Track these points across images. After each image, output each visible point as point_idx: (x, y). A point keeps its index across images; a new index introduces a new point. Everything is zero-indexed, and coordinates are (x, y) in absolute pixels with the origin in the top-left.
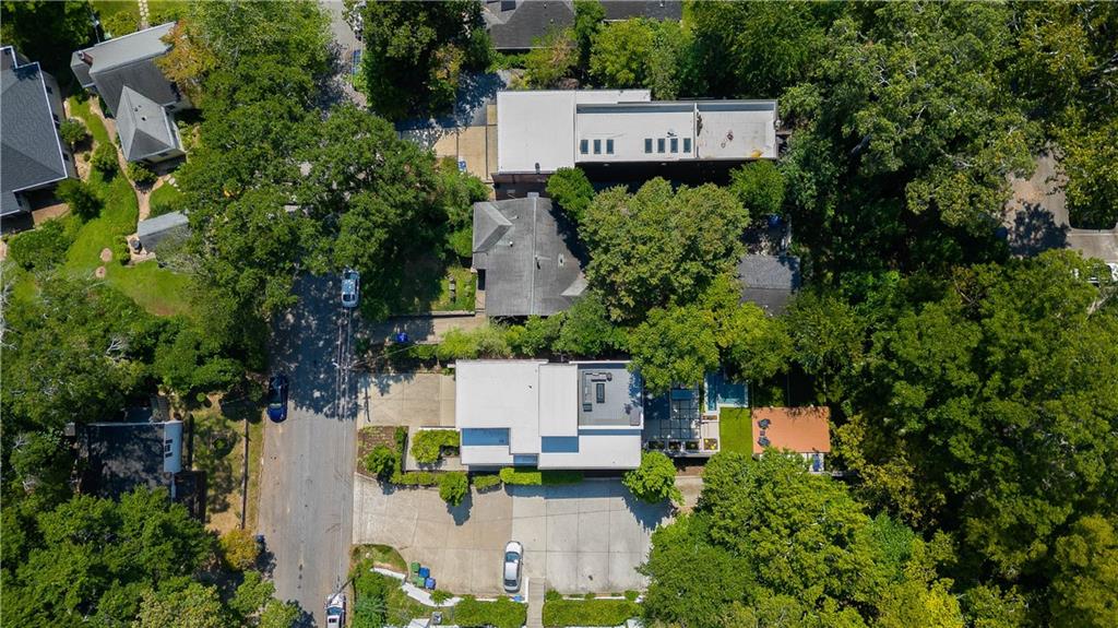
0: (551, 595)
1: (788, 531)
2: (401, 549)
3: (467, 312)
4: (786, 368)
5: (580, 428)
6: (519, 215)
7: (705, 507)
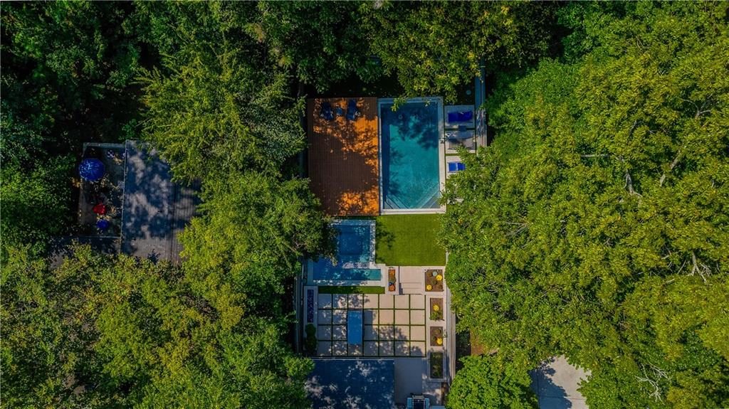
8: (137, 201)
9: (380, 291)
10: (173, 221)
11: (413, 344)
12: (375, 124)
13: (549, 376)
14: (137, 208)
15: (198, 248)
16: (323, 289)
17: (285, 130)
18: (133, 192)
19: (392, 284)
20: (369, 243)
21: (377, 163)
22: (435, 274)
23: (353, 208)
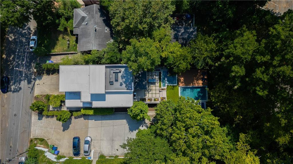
0: (102, 156)
1: (184, 129)
2: (48, 140)
3: (74, 52)
4: (189, 66)
5: (106, 91)
6: (89, 12)
7: (155, 121)
8: (182, 30)
9: (160, 87)
10: (178, 39)
11: (147, 94)
12: (201, 85)
13: (141, 126)
14: (180, 30)
15: (174, 46)
16: (160, 73)
17: (201, 64)
18: (184, 29)
19: (162, 89)
20: (171, 84)
21: (191, 86)
22: (165, 99)
23: (180, 80)
